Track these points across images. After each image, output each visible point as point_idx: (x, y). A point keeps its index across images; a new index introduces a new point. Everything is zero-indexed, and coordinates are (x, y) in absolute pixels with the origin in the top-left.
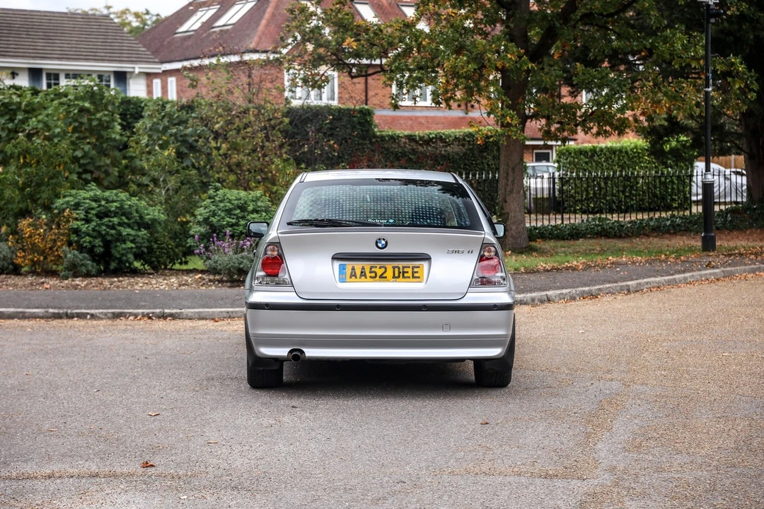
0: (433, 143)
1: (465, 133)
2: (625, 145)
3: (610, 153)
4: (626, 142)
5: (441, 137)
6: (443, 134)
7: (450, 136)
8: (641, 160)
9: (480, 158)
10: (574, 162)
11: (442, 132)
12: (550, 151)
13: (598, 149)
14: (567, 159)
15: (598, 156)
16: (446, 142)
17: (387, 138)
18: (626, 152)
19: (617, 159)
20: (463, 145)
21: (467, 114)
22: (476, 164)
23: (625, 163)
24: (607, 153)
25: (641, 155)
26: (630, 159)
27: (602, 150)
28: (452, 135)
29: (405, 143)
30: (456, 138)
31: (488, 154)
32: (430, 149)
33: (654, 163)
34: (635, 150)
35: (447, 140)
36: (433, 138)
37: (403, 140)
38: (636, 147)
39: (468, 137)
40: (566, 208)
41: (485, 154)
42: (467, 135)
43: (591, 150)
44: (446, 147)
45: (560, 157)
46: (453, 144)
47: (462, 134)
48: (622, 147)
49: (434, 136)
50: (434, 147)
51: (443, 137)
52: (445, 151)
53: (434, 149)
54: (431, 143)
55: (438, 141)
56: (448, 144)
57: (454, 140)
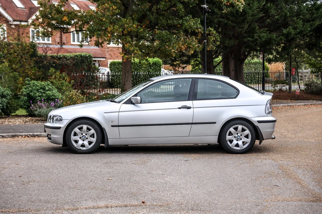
0: (62, 59)
1: (74, 55)
5: (65, 57)
6: (66, 55)
7: (69, 56)
8: (142, 67)
9: (80, 66)
10: (117, 67)
11: (65, 54)
14: (114, 66)
16: (67, 59)
17: (43, 57)
18: (137, 64)
19: (133, 66)
20: (74, 60)
21: (62, 46)
22: (79, 68)
23: (136, 68)
26: (138, 66)
28: (70, 56)
29: (50, 59)
30: (71, 57)
31: (84, 64)
32: (60, 61)
33: (147, 68)
35: (68, 58)
36: (62, 57)
37: (49, 58)
39: (76, 57)
40: (114, 86)
41: (83, 64)
42: (75, 56)
44: (67, 61)
45: (111, 65)
46: (70, 60)
47: (73, 55)
49: (62, 56)
50: (62, 61)
51: (66, 57)
52: (67, 62)
53: (62, 62)
54: (61, 59)
55: (64, 59)
56: (68, 60)
57: (70, 58)
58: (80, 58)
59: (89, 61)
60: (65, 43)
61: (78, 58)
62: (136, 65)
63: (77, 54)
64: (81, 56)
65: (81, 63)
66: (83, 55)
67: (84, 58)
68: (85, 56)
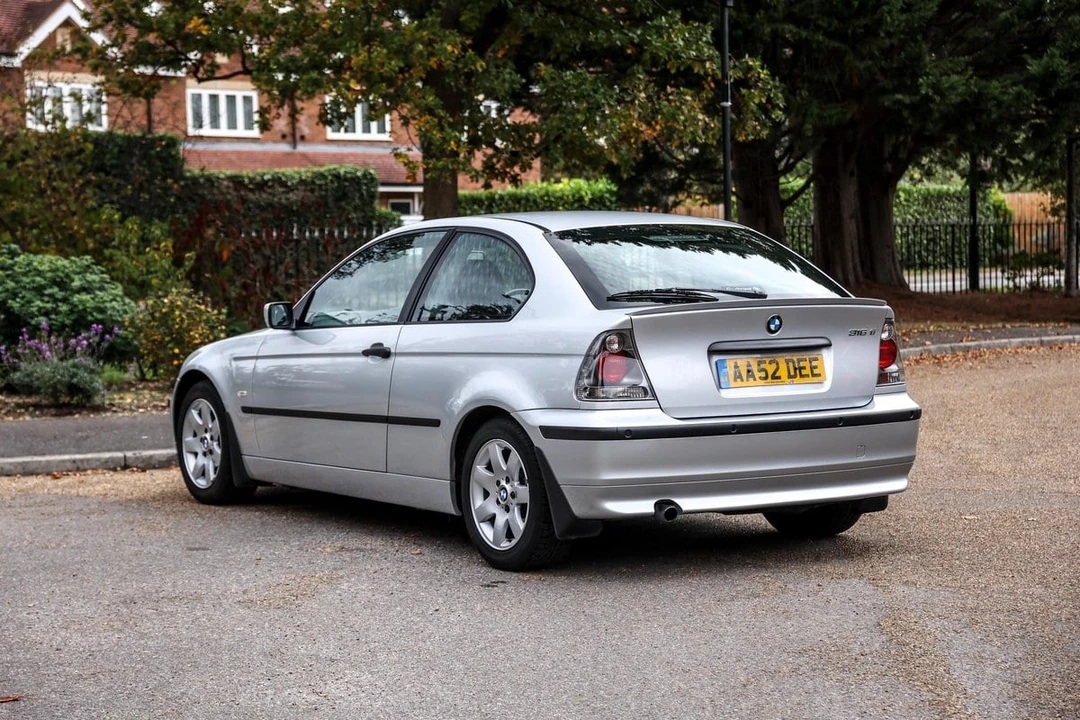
0: (270, 187)
1: (313, 173)
2: (532, 191)
3: (513, 201)
4: (533, 187)
5: (280, 178)
6: (283, 174)
7: (293, 178)
9: (335, 210)
11: (282, 170)
12: (410, 201)
13: (497, 197)
15: (498, 206)
16: (287, 186)
17: (201, 181)
18: (535, 201)
20: (312, 191)
21: (295, 147)
24: (510, 202)
25: (554, 205)
27: (502, 198)
28: (297, 176)
29: (228, 187)
30: (301, 180)
31: (348, 204)
32: (264, 196)
34: (546, 198)
35: (289, 184)
36: (269, 180)
37: (225, 183)
38: (547, 194)
39: (319, 180)
41: (343, 204)
42: (316, 177)
43: (487, 198)
44: (287, 193)
46: (297, 189)
47: (310, 175)
48: (528, 194)
49: (269, 177)
50: (270, 194)
51: (284, 179)
52: (287, 199)
53: (271, 197)
54: (265, 188)
55: (276, 185)
56: (290, 189)
57: (298, 183)
58: (332, 181)
59: (364, 192)
60: (307, 137)
61: (326, 184)
62: (531, 204)
63: (322, 169)
64: (337, 176)
65: (338, 200)
66: (342, 171)
67: (347, 184)
68: (349, 176)
